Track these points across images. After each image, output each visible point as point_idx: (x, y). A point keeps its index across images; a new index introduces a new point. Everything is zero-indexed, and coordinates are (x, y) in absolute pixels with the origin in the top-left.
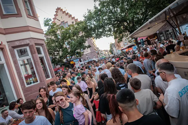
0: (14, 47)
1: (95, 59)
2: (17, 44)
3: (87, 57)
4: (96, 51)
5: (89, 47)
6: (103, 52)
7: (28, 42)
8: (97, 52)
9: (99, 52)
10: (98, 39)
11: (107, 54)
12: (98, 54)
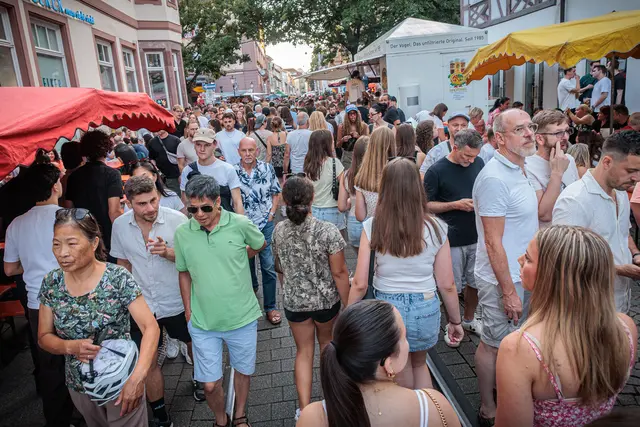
0: (145, 50)
1: (252, 95)
2: (150, 46)
3: (233, 81)
4: (261, 67)
5: (246, 59)
6: (285, 77)
7: (163, 46)
8: (263, 73)
9: (271, 74)
10: (271, 44)
11: (298, 86)
12: (265, 80)
